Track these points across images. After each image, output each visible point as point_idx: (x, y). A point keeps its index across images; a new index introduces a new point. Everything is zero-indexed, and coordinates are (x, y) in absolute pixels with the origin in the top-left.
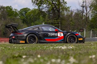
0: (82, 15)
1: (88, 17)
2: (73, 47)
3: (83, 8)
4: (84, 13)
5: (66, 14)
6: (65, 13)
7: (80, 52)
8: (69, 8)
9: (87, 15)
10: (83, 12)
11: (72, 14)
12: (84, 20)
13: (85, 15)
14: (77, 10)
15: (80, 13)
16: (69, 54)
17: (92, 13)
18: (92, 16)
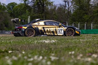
0: (65, 9)
1: (70, 11)
2: (56, 40)
3: (65, 3)
4: (66, 8)
5: (49, 8)
6: (49, 7)
8: (52, 2)
9: (69, 9)
10: (65, 6)
11: (55, 8)
12: (66, 14)
13: (67, 10)
14: (60, 4)
15: (63, 8)
16: (52, 48)
17: (73, 7)
18: (73, 10)
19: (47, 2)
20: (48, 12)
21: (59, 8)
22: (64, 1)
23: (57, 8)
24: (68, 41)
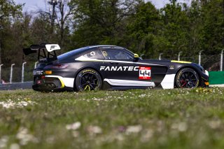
19: (6, 7)
20: (8, 32)
21: (37, 21)
22: (51, 3)
23: (32, 21)
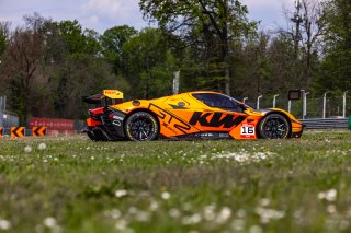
0: (296, 47)
1: (315, 52)
2: (269, 153)
3: (298, 25)
4: (300, 42)
5: (245, 44)
6: (244, 41)
7: (291, 172)
8: (253, 25)
9: (309, 46)
10: (298, 37)
11: (263, 43)
12: (302, 62)
13: (303, 48)
14: (281, 31)
15: (289, 43)
17: (325, 40)
18: (325, 51)
24: (312, 156)
